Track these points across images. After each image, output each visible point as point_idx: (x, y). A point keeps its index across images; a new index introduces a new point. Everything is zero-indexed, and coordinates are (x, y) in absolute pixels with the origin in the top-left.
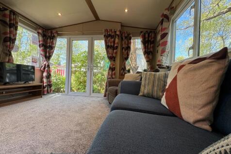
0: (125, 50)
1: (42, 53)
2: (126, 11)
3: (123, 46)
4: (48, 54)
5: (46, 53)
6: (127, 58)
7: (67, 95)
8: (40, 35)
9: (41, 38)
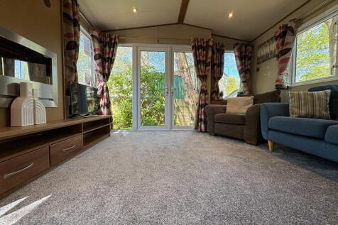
0: (218, 67)
1: (98, 68)
2: (231, 15)
3: (215, 62)
4: (106, 71)
5: (104, 69)
6: (219, 78)
7: (136, 131)
8: (96, 40)
9: (97, 46)
